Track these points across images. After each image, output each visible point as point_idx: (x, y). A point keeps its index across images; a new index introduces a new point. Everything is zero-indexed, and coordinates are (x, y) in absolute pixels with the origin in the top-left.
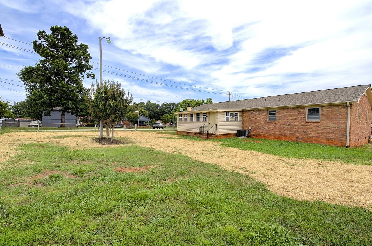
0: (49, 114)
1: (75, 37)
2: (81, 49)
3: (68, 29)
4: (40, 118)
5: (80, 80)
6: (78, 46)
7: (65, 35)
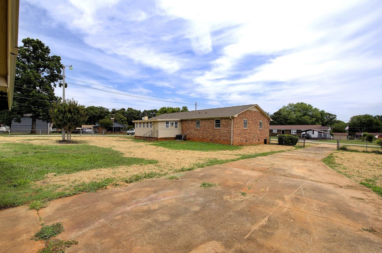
0: (19, 121)
1: (47, 48)
2: (53, 60)
3: (41, 42)
4: (9, 124)
5: (52, 88)
6: (50, 57)
7: (37, 47)
